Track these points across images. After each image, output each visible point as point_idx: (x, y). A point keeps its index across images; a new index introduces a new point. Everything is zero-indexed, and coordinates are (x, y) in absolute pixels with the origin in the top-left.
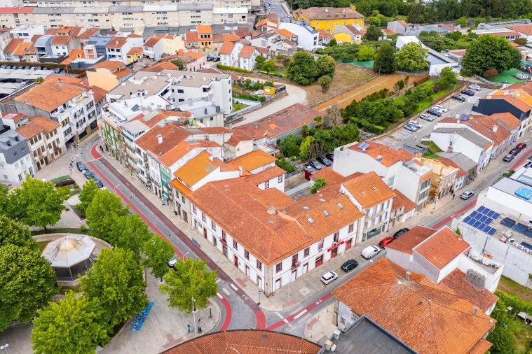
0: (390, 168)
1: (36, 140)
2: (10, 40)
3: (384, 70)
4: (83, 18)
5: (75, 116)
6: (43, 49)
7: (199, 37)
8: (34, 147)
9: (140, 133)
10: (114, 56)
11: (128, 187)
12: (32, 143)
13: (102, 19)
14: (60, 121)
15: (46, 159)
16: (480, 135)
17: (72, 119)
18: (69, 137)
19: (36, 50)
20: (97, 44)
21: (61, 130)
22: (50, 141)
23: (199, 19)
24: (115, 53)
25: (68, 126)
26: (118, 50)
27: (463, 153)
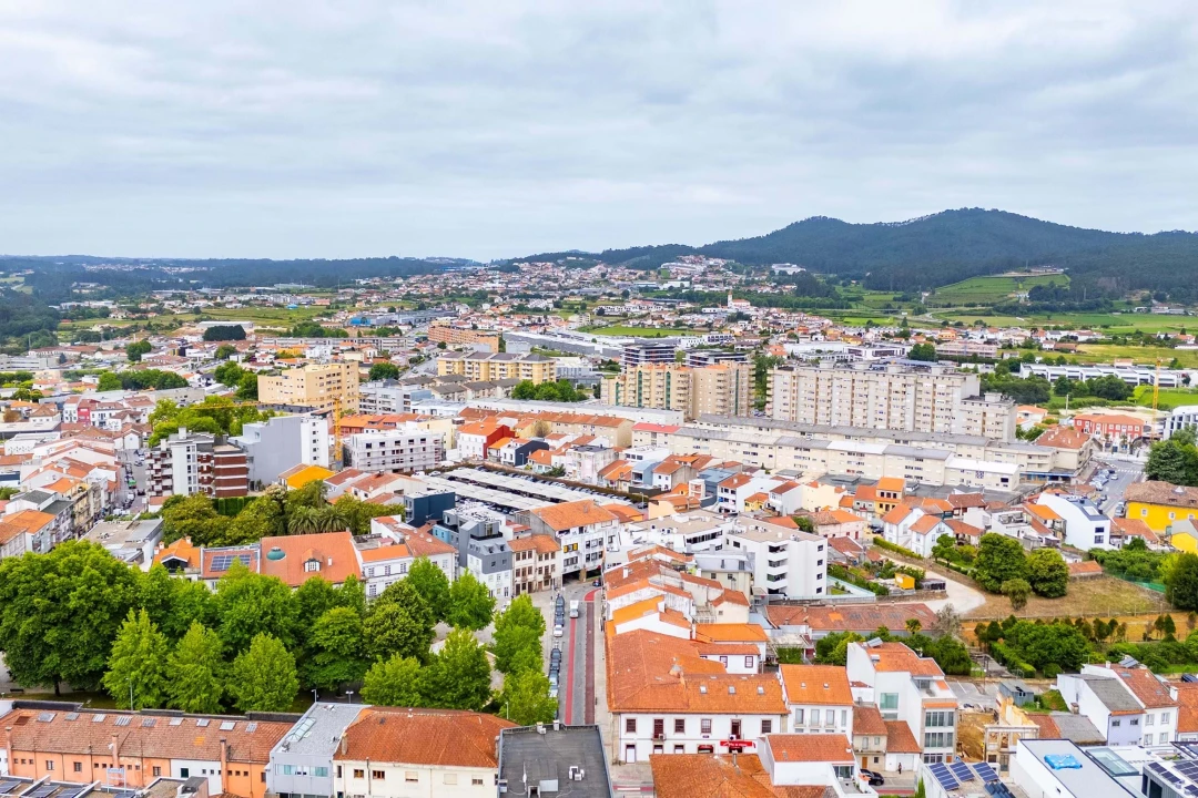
0: (880, 674)
1: (524, 557)
2: (612, 460)
3: (1182, 603)
4: (738, 448)
5: (588, 546)
6: (639, 476)
7: (878, 494)
8: (519, 564)
9: (614, 565)
10: (726, 500)
11: (588, 635)
12: (518, 559)
13: (763, 453)
14: (564, 543)
15: (530, 584)
16: (1130, 692)
17: (581, 547)
18: (570, 569)
19: (633, 476)
20: (708, 479)
21: (561, 556)
22: (544, 563)
23: (919, 473)
24: (728, 496)
25: (573, 554)
26: (733, 492)
27: (1090, 717)
